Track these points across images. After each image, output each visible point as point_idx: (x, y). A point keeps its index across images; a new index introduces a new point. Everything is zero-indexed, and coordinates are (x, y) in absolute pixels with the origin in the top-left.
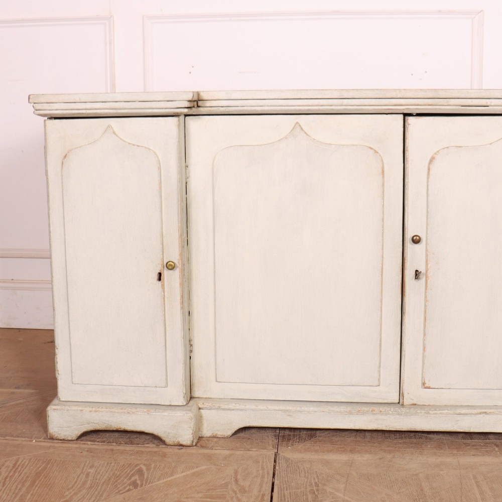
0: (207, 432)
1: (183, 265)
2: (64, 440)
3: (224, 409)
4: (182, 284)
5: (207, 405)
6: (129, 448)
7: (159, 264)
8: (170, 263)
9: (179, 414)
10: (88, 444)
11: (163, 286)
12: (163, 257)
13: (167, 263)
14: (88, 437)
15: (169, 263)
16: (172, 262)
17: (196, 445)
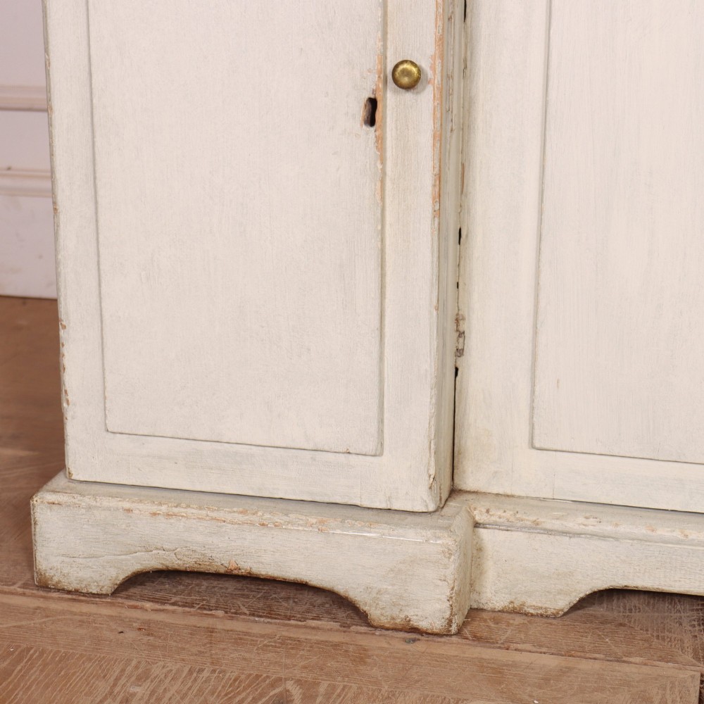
0: (494, 595)
1: (448, 77)
2: (77, 592)
3: (549, 532)
4: (440, 138)
5: (497, 515)
6: (260, 627)
7: (369, 71)
8: (406, 66)
9: (412, 537)
10: (145, 610)
11: (380, 142)
12: (385, 47)
13: (396, 66)
14: (147, 590)
15: (401, 67)
16: (412, 63)
17: (459, 633)
